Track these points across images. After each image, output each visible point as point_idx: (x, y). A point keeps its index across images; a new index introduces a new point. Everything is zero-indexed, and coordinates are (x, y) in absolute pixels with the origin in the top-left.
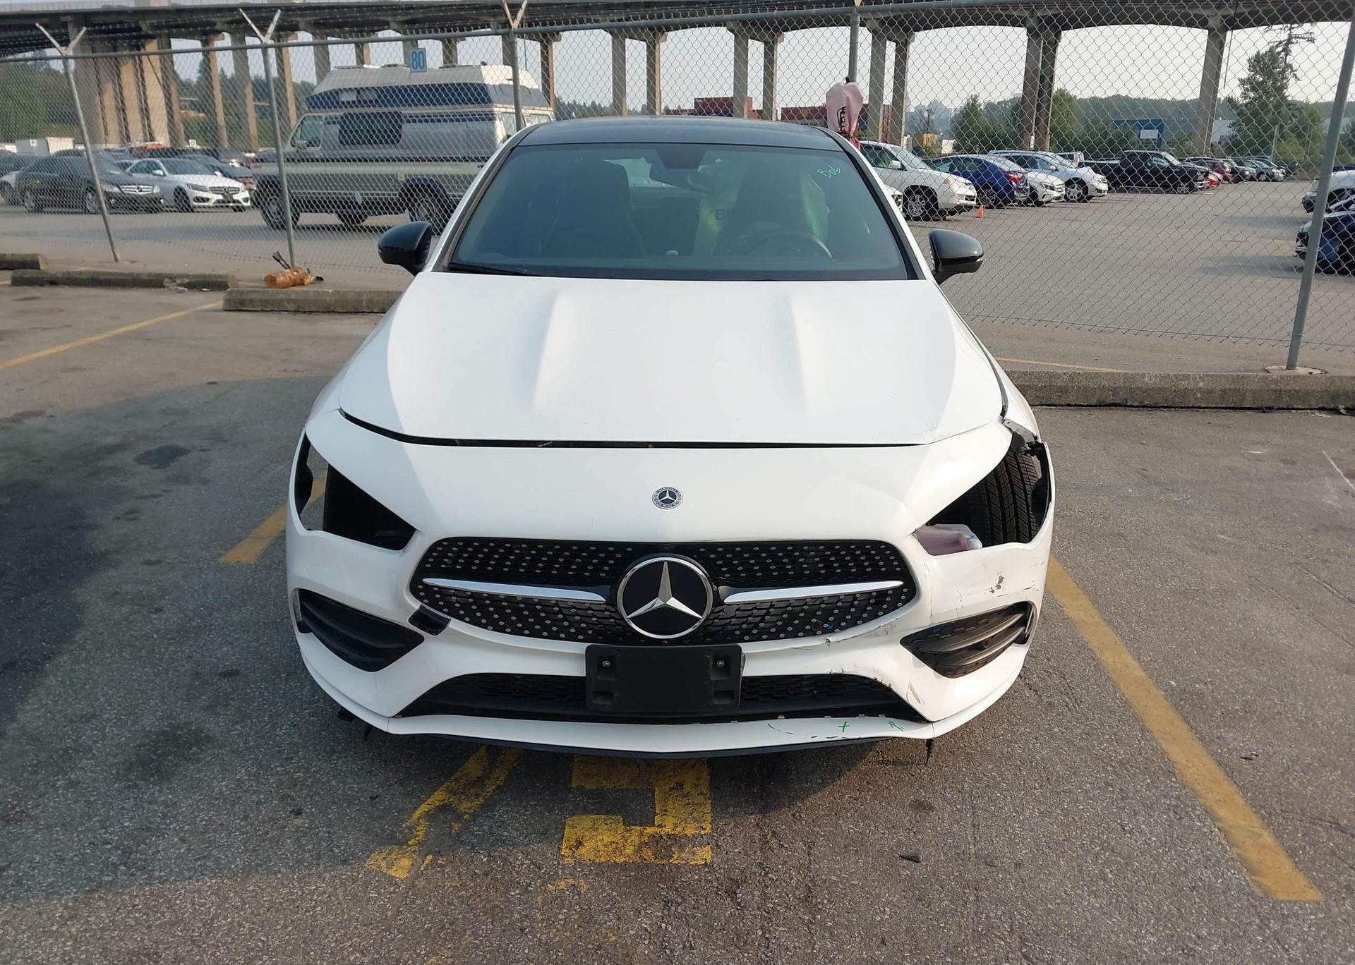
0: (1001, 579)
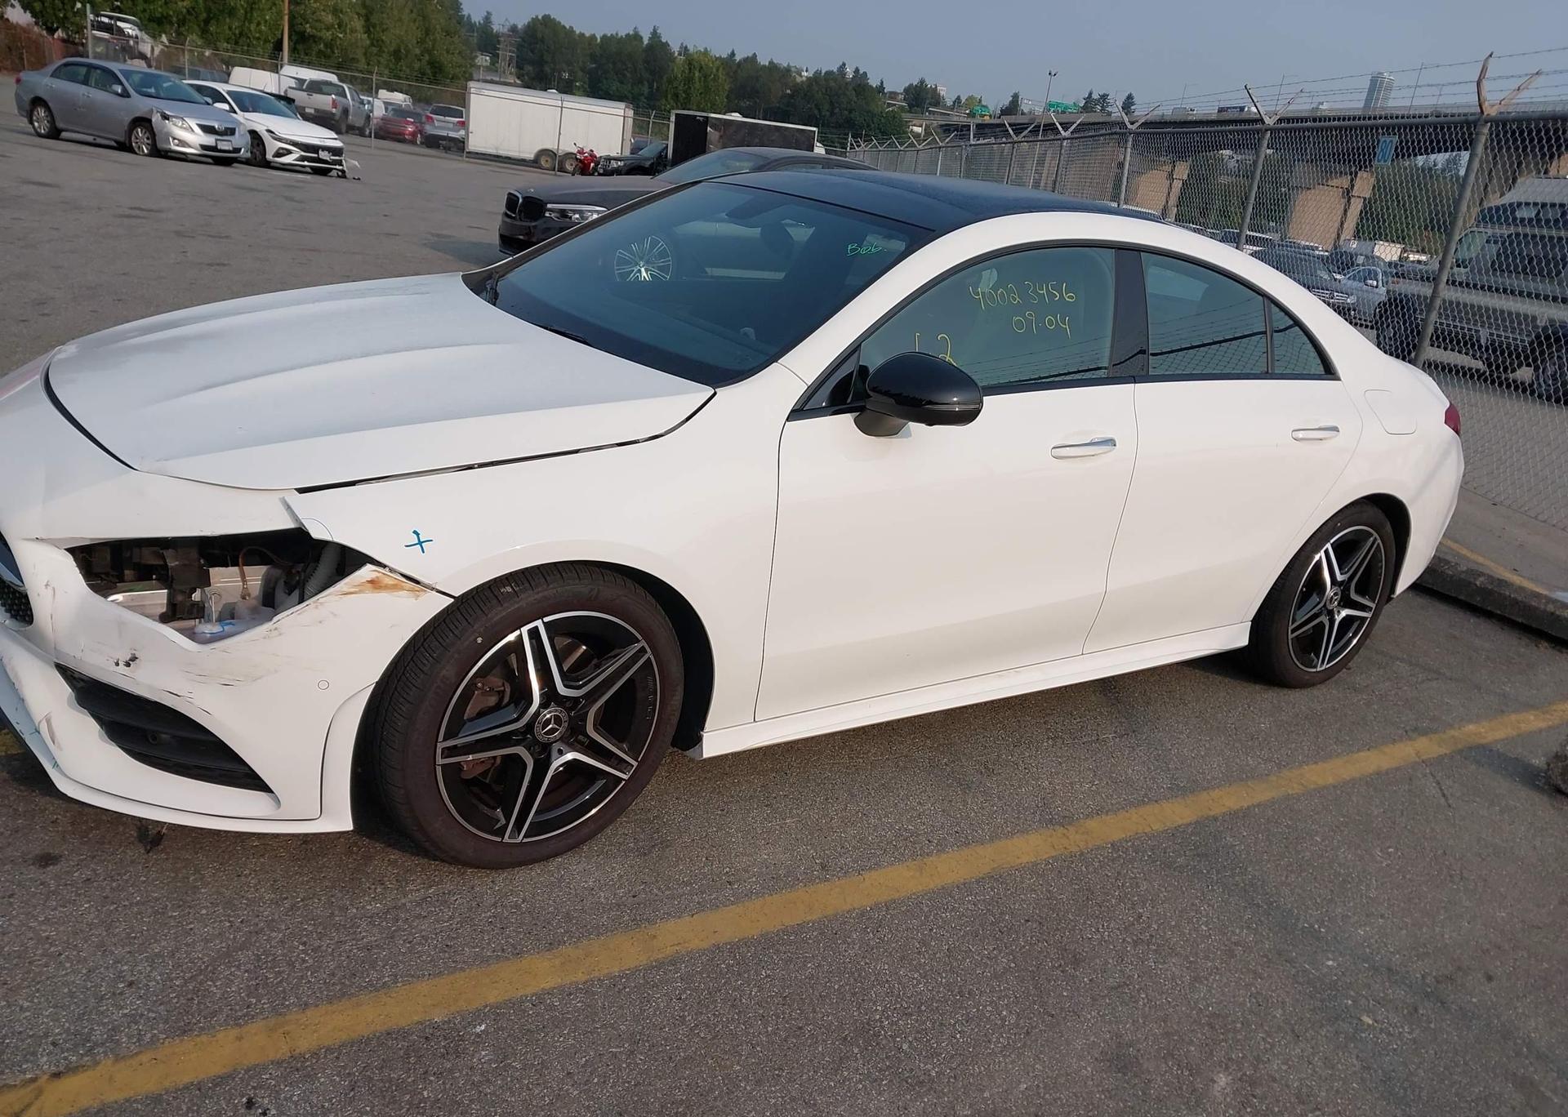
0: (134, 659)
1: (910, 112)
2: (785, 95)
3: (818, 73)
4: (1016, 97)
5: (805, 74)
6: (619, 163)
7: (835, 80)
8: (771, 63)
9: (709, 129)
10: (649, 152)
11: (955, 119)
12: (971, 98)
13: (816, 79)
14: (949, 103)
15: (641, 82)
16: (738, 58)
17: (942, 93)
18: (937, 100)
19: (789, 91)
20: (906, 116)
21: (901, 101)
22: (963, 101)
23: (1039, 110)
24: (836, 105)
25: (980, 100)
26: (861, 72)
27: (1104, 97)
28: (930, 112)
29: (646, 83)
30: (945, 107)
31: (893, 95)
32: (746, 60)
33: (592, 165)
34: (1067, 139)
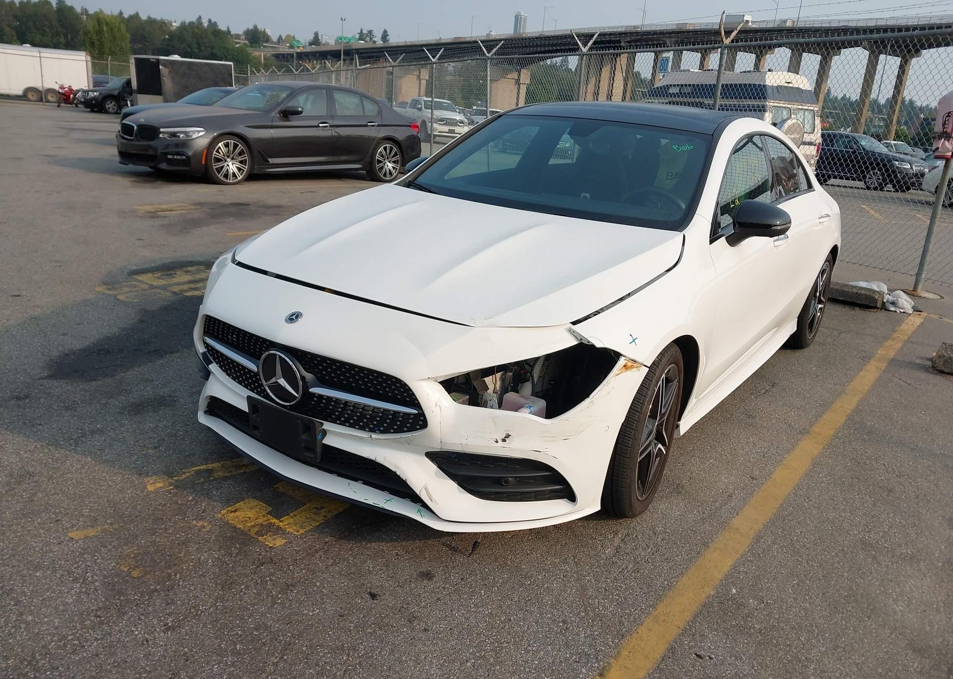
0: (508, 436)
1: (251, 47)
2: (165, 40)
3: (183, 24)
4: (316, 34)
5: (174, 24)
6: (95, 93)
7: (198, 28)
8: (149, 18)
9: (161, 67)
10: (115, 83)
11: (281, 50)
12: (288, 36)
13: (183, 27)
14: (275, 39)
15: (58, 34)
16: (126, 16)
17: (269, 34)
18: (267, 39)
19: (167, 37)
20: (250, 50)
21: (243, 40)
22: (284, 38)
23: (332, 42)
24: (202, 44)
25: (294, 38)
26: (213, 22)
27: (370, 32)
28: (264, 46)
29: (62, 35)
30: (273, 43)
31: (238, 36)
32: (131, 17)
33: (72, 96)
34: (436, 63)
